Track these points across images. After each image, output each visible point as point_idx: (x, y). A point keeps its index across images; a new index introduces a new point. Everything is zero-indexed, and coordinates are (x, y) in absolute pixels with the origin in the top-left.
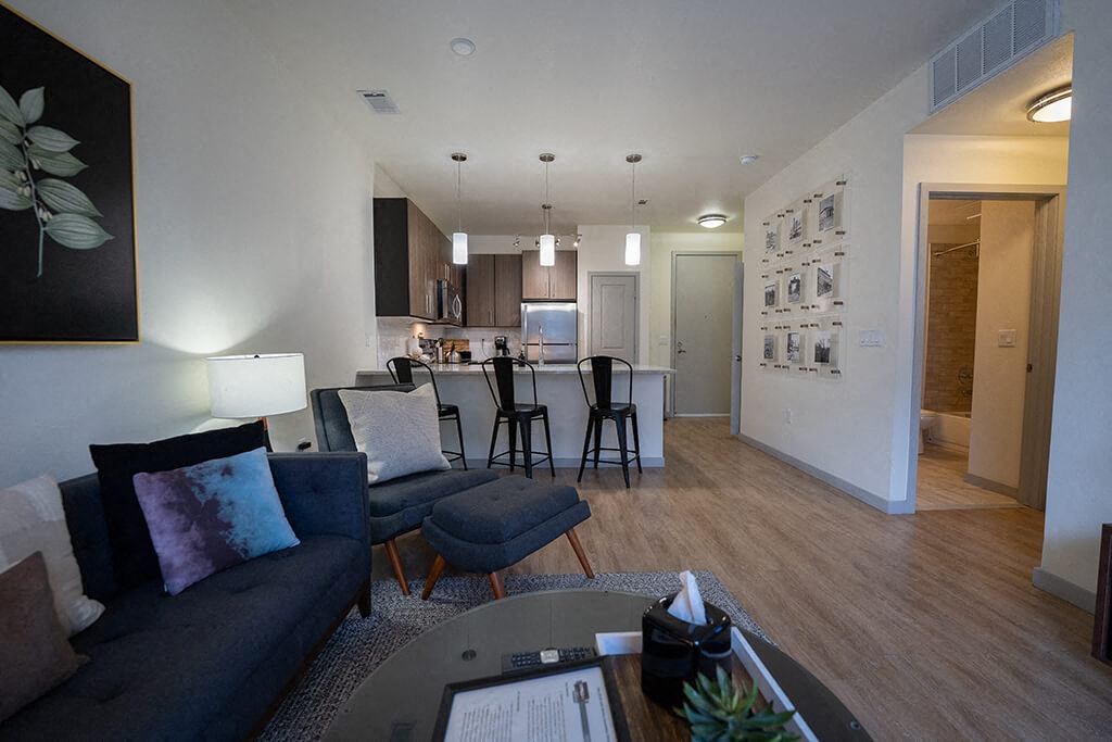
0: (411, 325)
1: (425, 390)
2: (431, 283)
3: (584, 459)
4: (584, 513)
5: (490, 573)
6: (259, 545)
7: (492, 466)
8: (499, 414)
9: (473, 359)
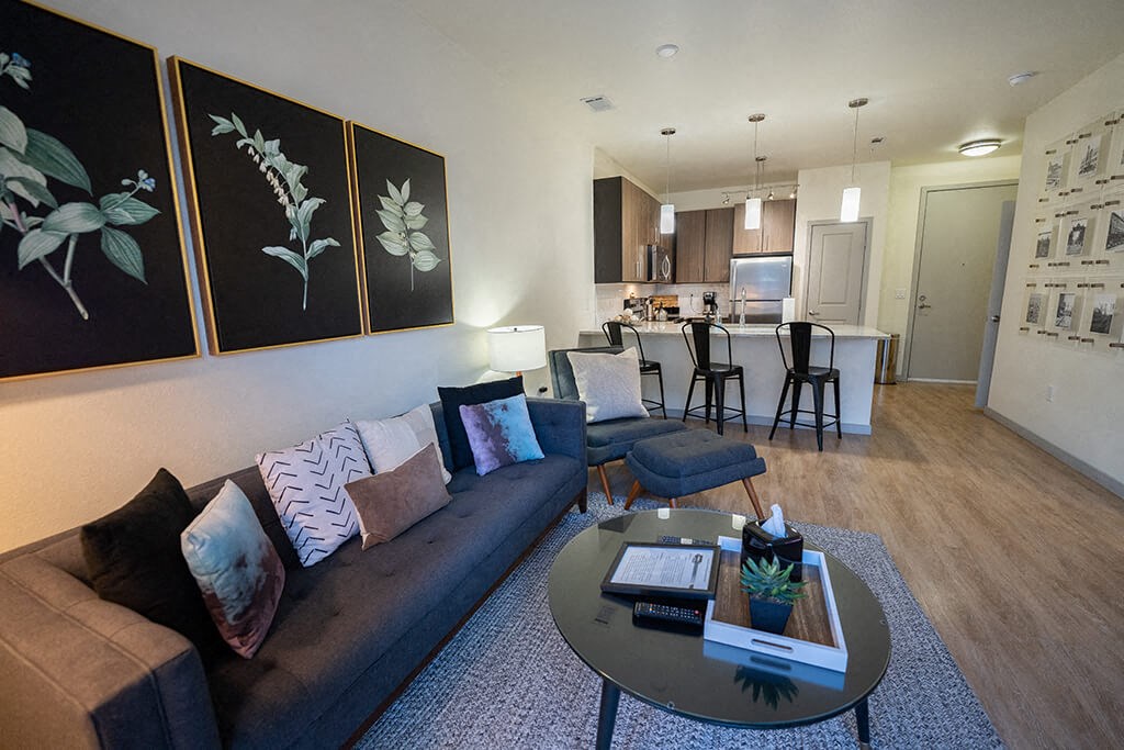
0: (624, 288)
1: (631, 353)
2: (642, 247)
3: (777, 419)
4: (760, 468)
5: (670, 499)
6: (522, 456)
7: (688, 417)
8: (696, 373)
9: (681, 315)
